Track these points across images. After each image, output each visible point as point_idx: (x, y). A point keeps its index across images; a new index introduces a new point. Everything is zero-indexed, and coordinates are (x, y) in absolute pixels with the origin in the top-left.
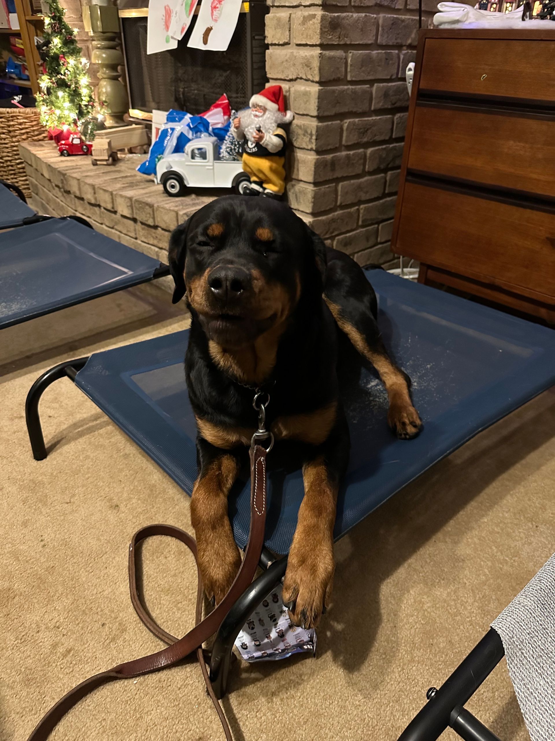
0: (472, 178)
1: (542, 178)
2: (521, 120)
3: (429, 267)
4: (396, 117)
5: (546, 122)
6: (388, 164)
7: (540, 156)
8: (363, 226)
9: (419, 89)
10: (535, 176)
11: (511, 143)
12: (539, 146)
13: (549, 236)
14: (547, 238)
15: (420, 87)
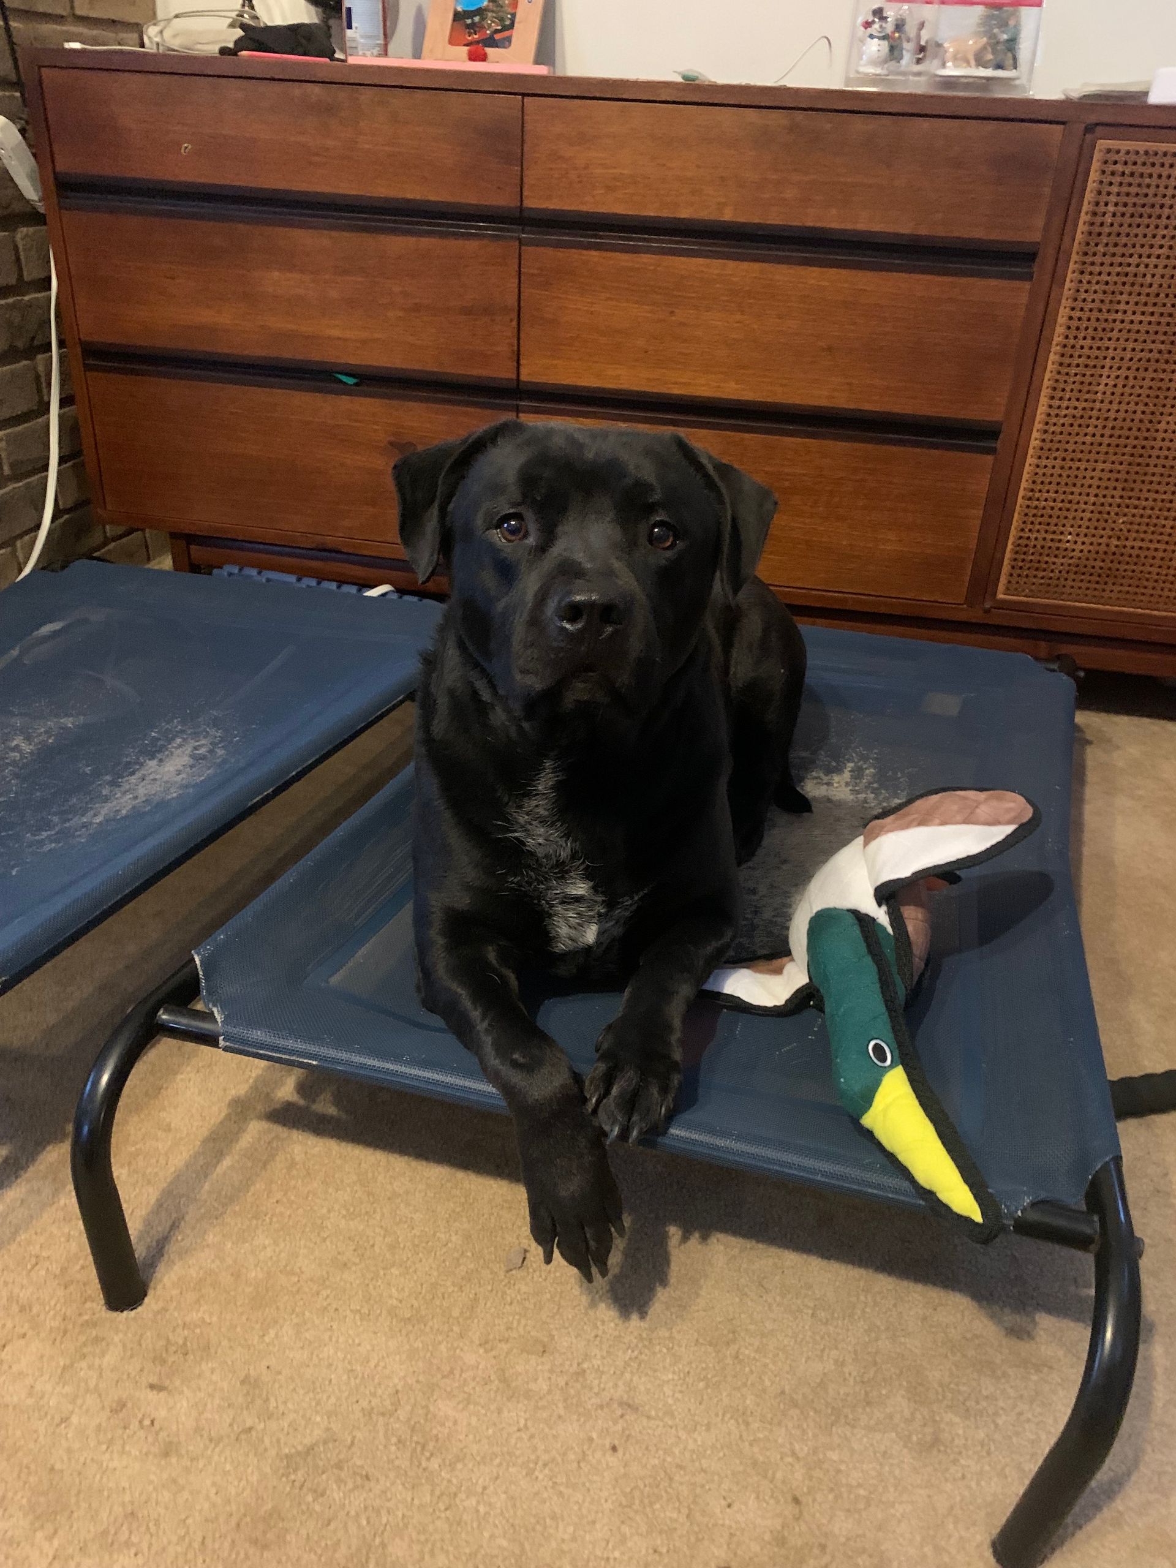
0: (222, 348)
1: (348, 334)
2: (281, 231)
3: (191, 539)
4: (19, 236)
5: (326, 232)
6: (33, 338)
7: (334, 294)
8: (15, 478)
9: (56, 175)
10: (336, 333)
11: (276, 274)
12: (327, 277)
13: (392, 439)
14: (391, 443)
15: (58, 169)
